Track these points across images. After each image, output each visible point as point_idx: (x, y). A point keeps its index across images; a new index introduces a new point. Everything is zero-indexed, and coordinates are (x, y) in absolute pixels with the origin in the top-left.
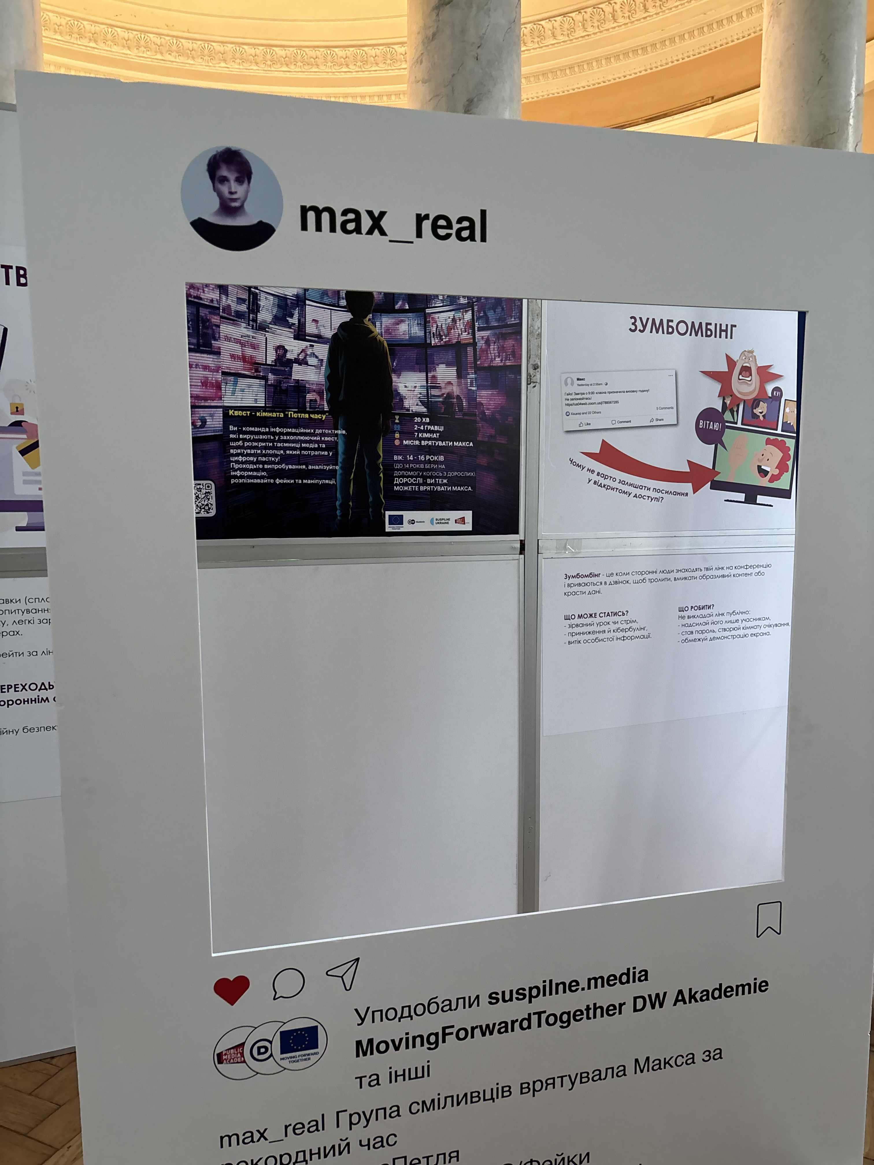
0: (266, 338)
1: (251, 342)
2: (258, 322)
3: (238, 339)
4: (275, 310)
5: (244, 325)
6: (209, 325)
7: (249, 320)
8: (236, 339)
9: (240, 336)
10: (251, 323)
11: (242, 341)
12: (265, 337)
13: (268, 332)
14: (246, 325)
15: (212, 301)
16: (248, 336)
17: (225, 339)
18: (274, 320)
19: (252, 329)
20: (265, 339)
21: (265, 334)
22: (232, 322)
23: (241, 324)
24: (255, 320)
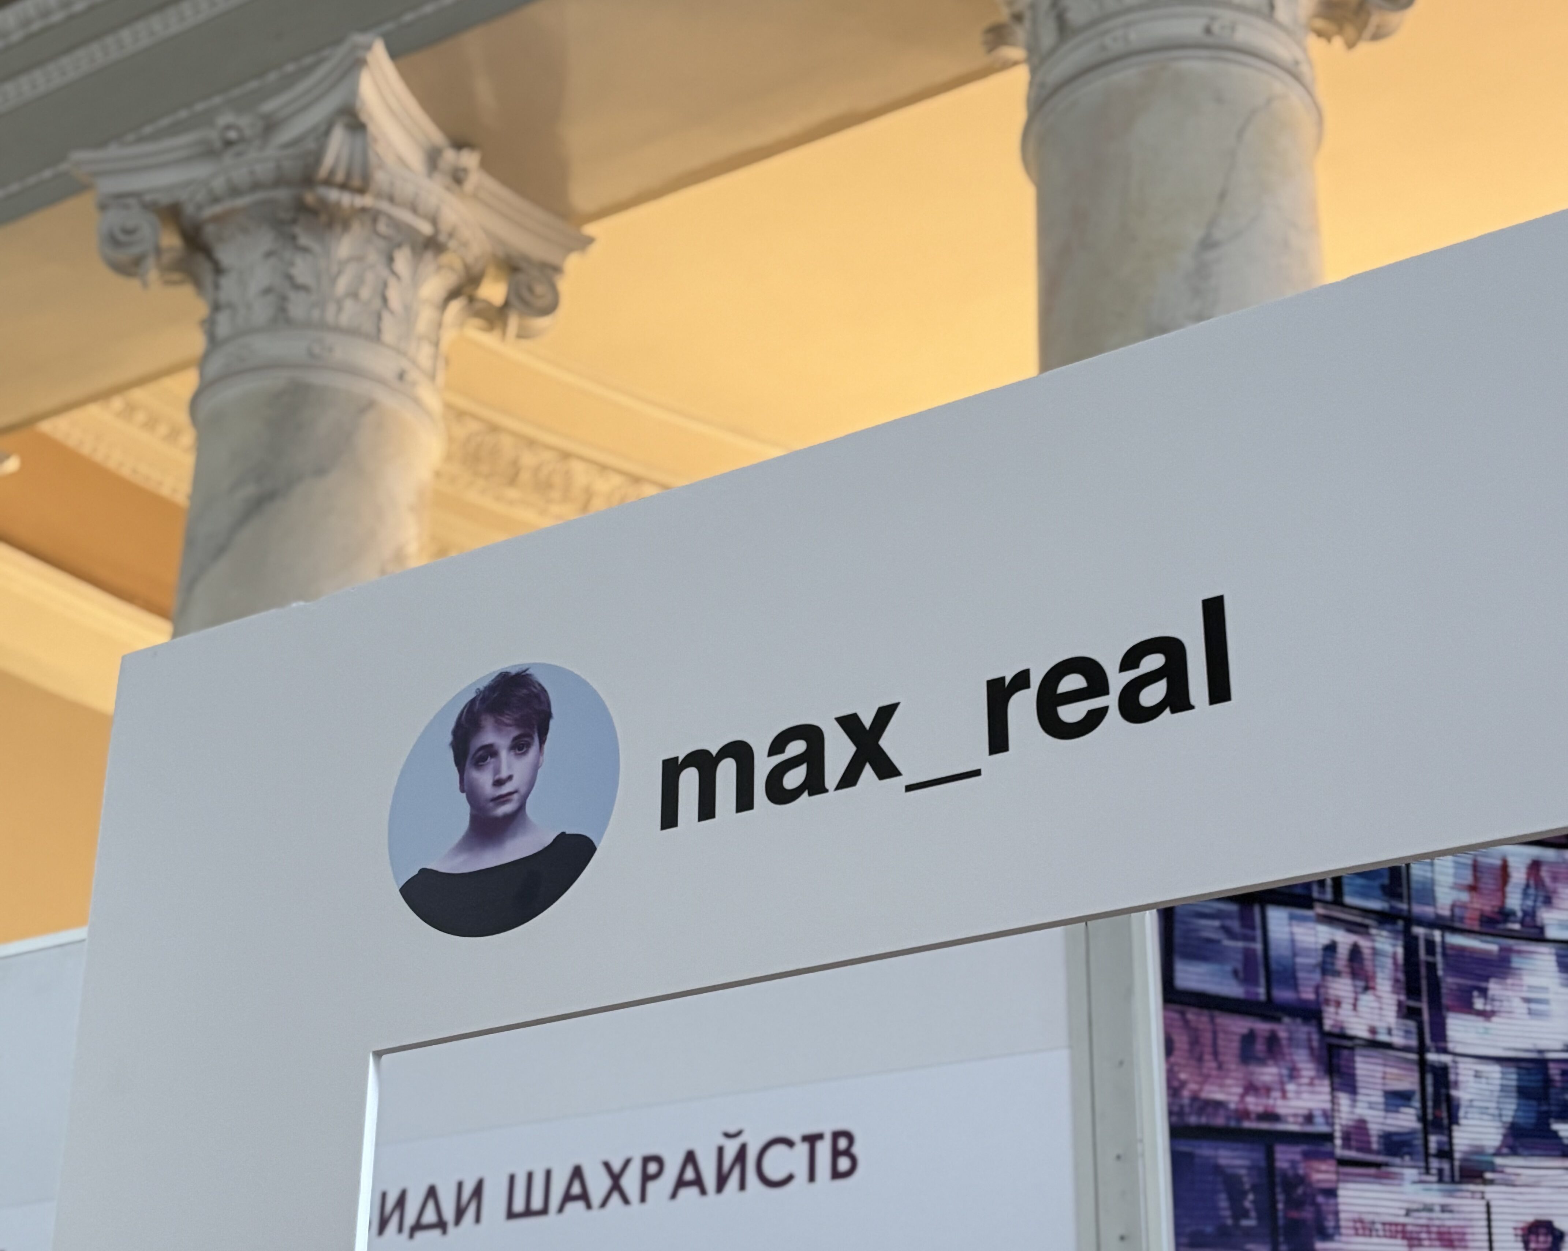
0: (1488, 1206)
1: (1439, 1226)
2: (1457, 1155)
3: (1397, 1224)
4: (1510, 1109)
5: (1411, 1174)
6: (1305, 1194)
7: (1427, 1155)
8: (1391, 1224)
9: (1403, 1212)
10: (1434, 1163)
11: (1409, 1228)
12: (1483, 1203)
13: (1491, 1182)
14: (1420, 1174)
15: (1309, 1118)
16: (1428, 1209)
17: (1356, 1229)
18: (1510, 1141)
19: (1441, 1180)
20: (1484, 1209)
21: (1483, 1193)
22: (1372, 1171)
23: (1402, 1174)
24: (1446, 1153)
